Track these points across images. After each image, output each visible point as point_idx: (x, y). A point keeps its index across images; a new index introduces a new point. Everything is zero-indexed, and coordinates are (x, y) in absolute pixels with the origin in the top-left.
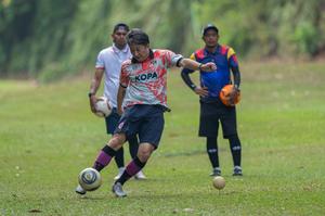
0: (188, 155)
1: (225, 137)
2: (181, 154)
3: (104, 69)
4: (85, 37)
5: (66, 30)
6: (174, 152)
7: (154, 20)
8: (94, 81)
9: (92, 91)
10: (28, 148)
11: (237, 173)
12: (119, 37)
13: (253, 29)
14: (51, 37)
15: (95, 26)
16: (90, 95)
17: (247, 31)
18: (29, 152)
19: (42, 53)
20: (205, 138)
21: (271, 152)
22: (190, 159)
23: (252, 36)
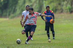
0: (43, 35)
1: (51, 31)
2: (41, 34)
3: (24, 15)
4: (19, 8)
5: (15, 7)
6: (39, 34)
7: (35, 5)
8: (22, 18)
9: (21, 20)
10: (7, 33)
11: (54, 39)
12: (27, 8)
13: (57, 7)
14: (12, 8)
15: (22, 6)
16: (21, 21)
17: (56, 7)
18: (7, 34)
19: (10, 12)
20: (46, 31)
21: (61, 34)
22: (43, 36)
23: (57, 8)
